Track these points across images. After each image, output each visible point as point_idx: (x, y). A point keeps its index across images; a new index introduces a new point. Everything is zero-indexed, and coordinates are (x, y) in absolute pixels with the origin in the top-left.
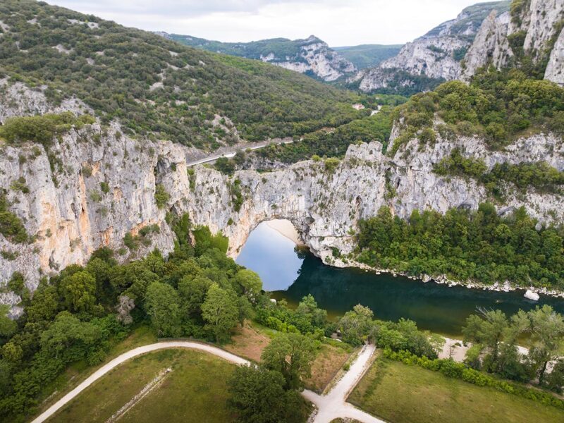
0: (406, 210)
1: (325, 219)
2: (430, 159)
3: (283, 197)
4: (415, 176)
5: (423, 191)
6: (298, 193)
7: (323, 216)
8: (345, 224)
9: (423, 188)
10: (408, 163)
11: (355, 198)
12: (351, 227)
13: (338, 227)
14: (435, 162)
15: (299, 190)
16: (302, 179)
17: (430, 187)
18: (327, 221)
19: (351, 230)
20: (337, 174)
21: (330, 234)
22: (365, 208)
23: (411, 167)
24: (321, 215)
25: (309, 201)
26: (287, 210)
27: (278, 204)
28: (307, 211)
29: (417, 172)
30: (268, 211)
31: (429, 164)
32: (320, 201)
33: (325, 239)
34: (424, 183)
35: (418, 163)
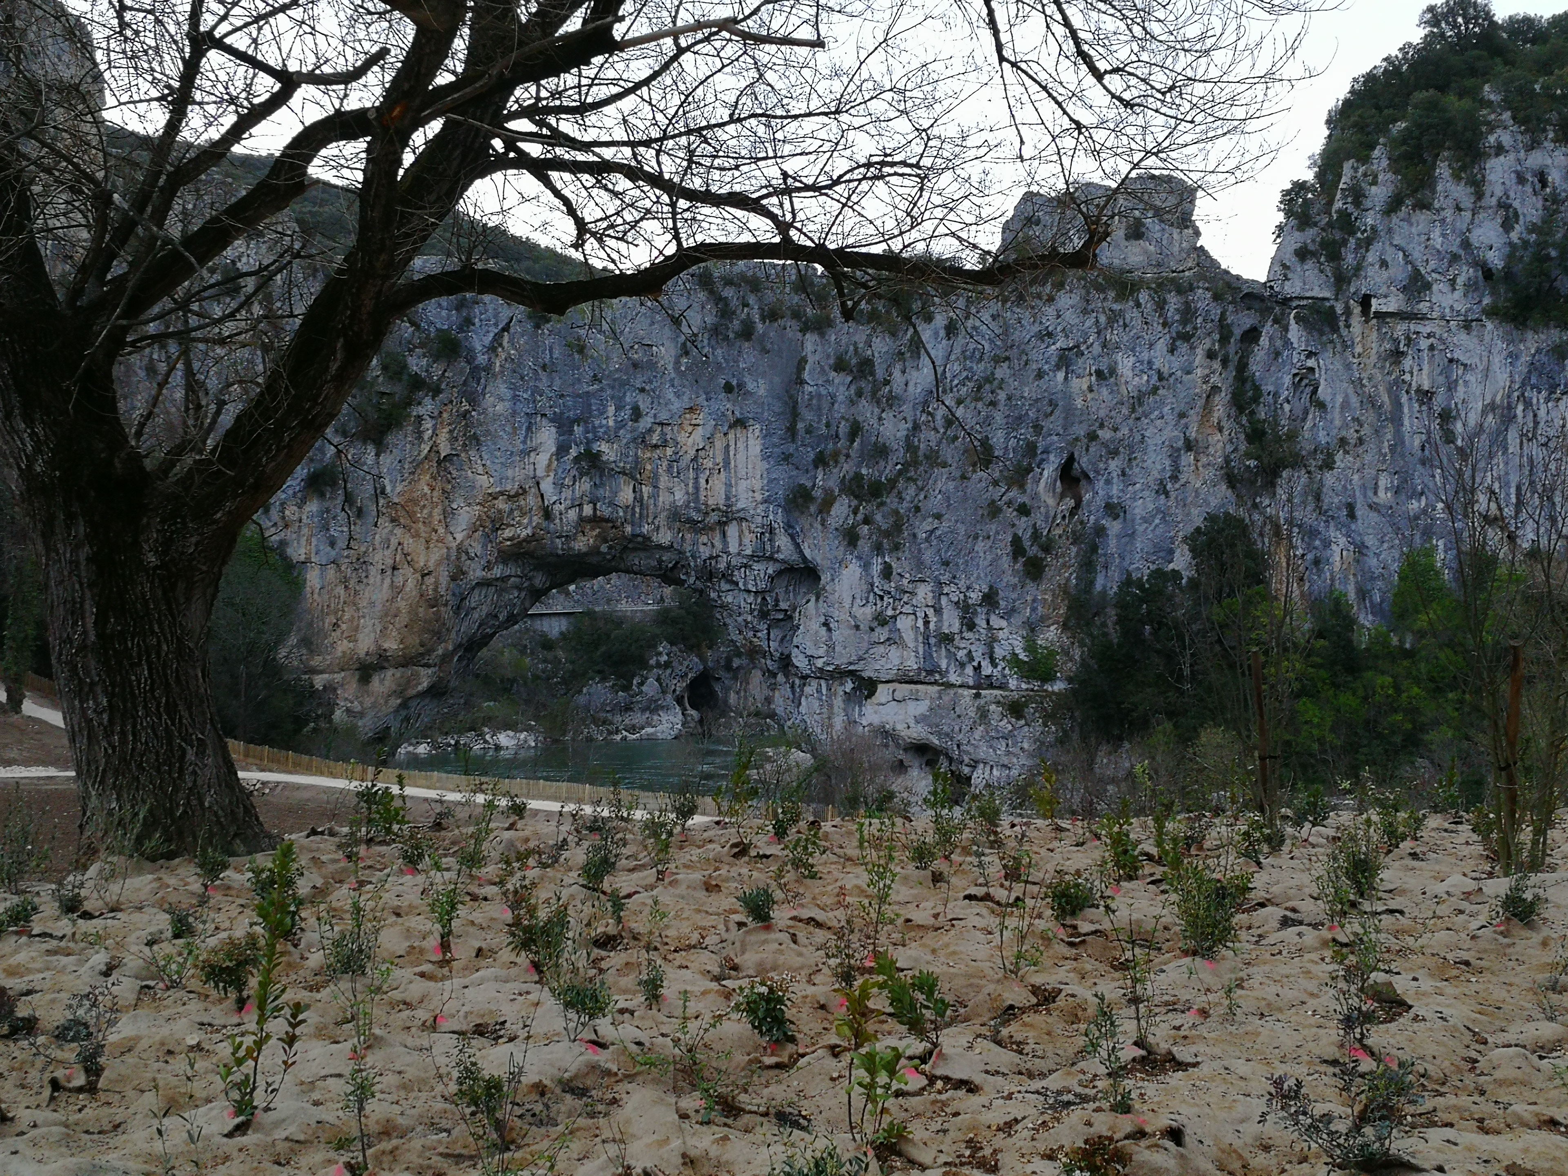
0: (1360, 549)
1: (876, 568)
2: (1466, 244)
3: (637, 414)
4: (1397, 355)
5: (1449, 437)
6: (726, 405)
7: (864, 546)
8: (990, 599)
9: (1446, 417)
10: (1341, 280)
11: (1050, 470)
12: (1032, 628)
13: (951, 622)
14: (1495, 259)
15: (728, 388)
16: (747, 332)
17: (1491, 407)
18: (887, 573)
19: (1031, 646)
20: (940, 320)
21: (912, 664)
22: (1114, 527)
23: (1365, 302)
24: (851, 538)
25: (786, 458)
26: (664, 499)
27: (608, 451)
28: (778, 518)
29: (1400, 329)
30: (559, 486)
31: (1465, 273)
32: (847, 468)
33: (883, 692)
34: (1451, 387)
35: (1399, 271)
